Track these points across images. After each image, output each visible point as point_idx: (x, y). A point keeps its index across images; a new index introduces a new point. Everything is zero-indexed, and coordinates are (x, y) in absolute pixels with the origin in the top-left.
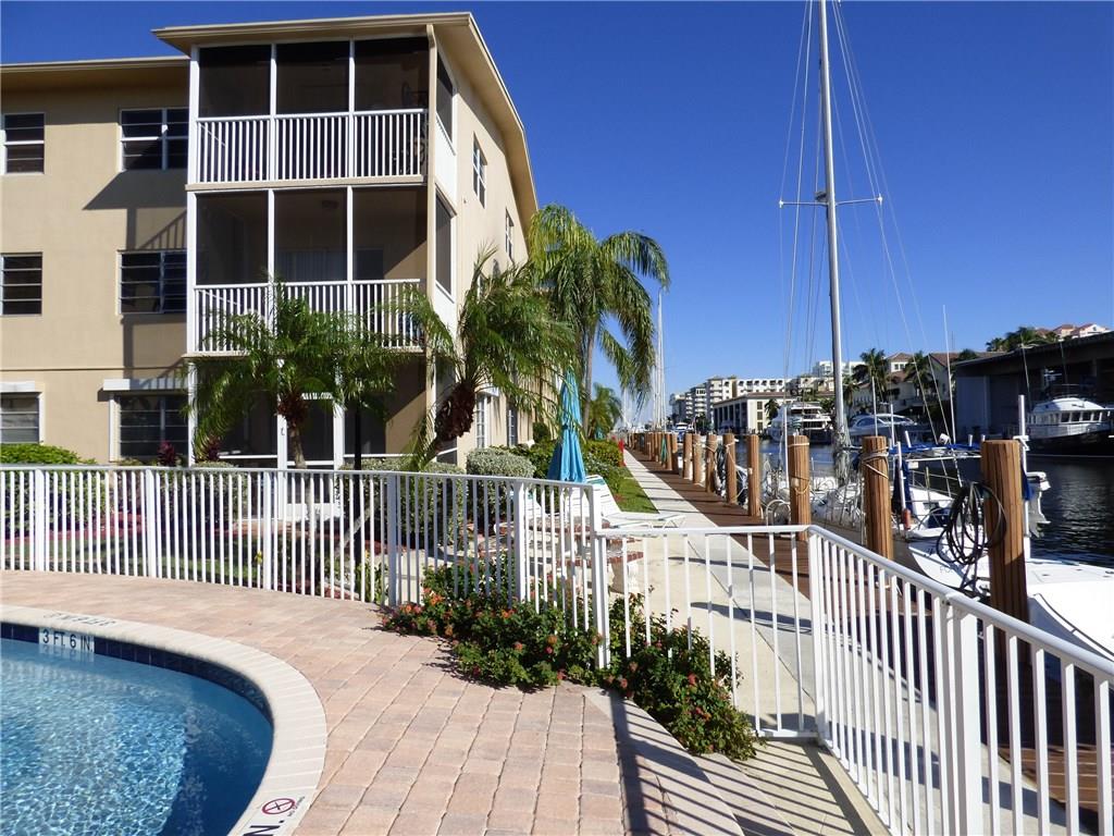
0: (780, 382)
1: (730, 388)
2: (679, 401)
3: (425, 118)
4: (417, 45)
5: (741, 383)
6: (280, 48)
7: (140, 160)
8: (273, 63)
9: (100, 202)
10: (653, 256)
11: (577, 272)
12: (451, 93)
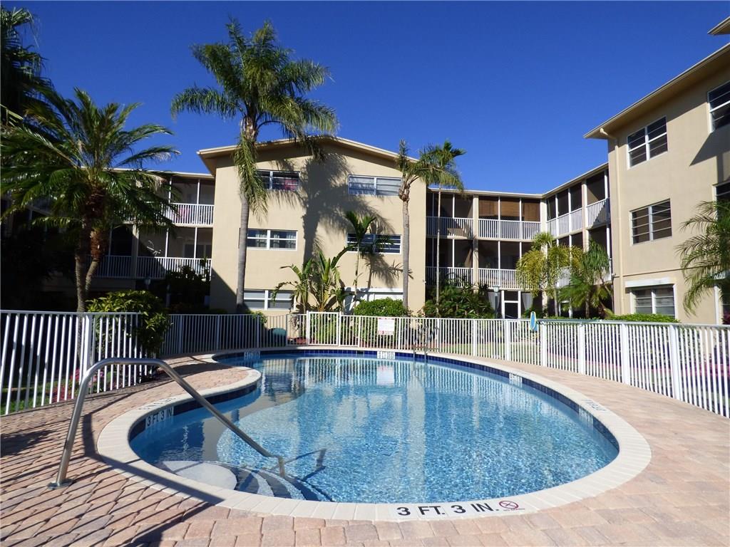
9: (701, 157)
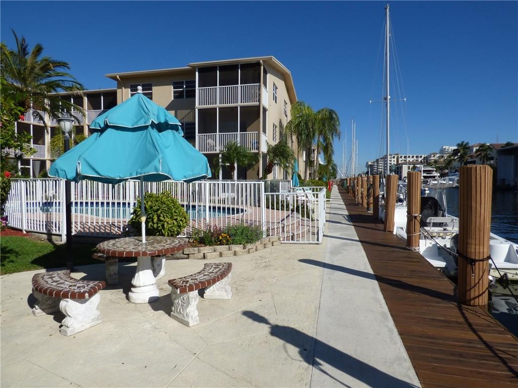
0: (421, 157)
1: (395, 159)
2: (371, 165)
3: (260, 86)
4: (257, 65)
5: (401, 157)
6: (220, 67)
7: (178, 96)
8: (218, 71)
10: (334, 116)
11: (306, 124)
12: (267, 74)
